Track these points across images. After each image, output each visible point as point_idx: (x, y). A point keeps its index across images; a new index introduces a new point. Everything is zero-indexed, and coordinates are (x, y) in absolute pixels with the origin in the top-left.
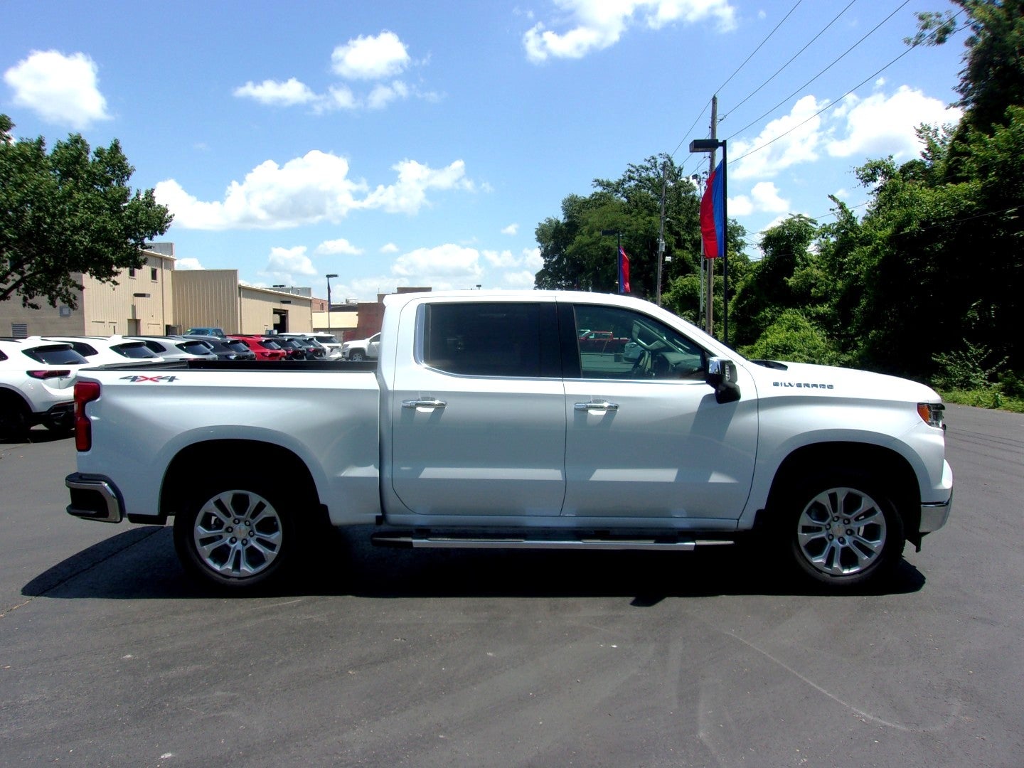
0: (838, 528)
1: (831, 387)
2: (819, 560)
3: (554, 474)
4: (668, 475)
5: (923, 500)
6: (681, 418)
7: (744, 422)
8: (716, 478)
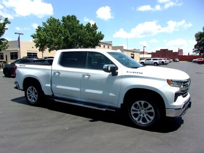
0: (143, 111)
1: (142, 73)
2: (137, 119)
3: (78, 89)
4: (100, 92)
5: (166, 107)
6: (103, 79)
7: (118, 81)
8: (111, 94)
